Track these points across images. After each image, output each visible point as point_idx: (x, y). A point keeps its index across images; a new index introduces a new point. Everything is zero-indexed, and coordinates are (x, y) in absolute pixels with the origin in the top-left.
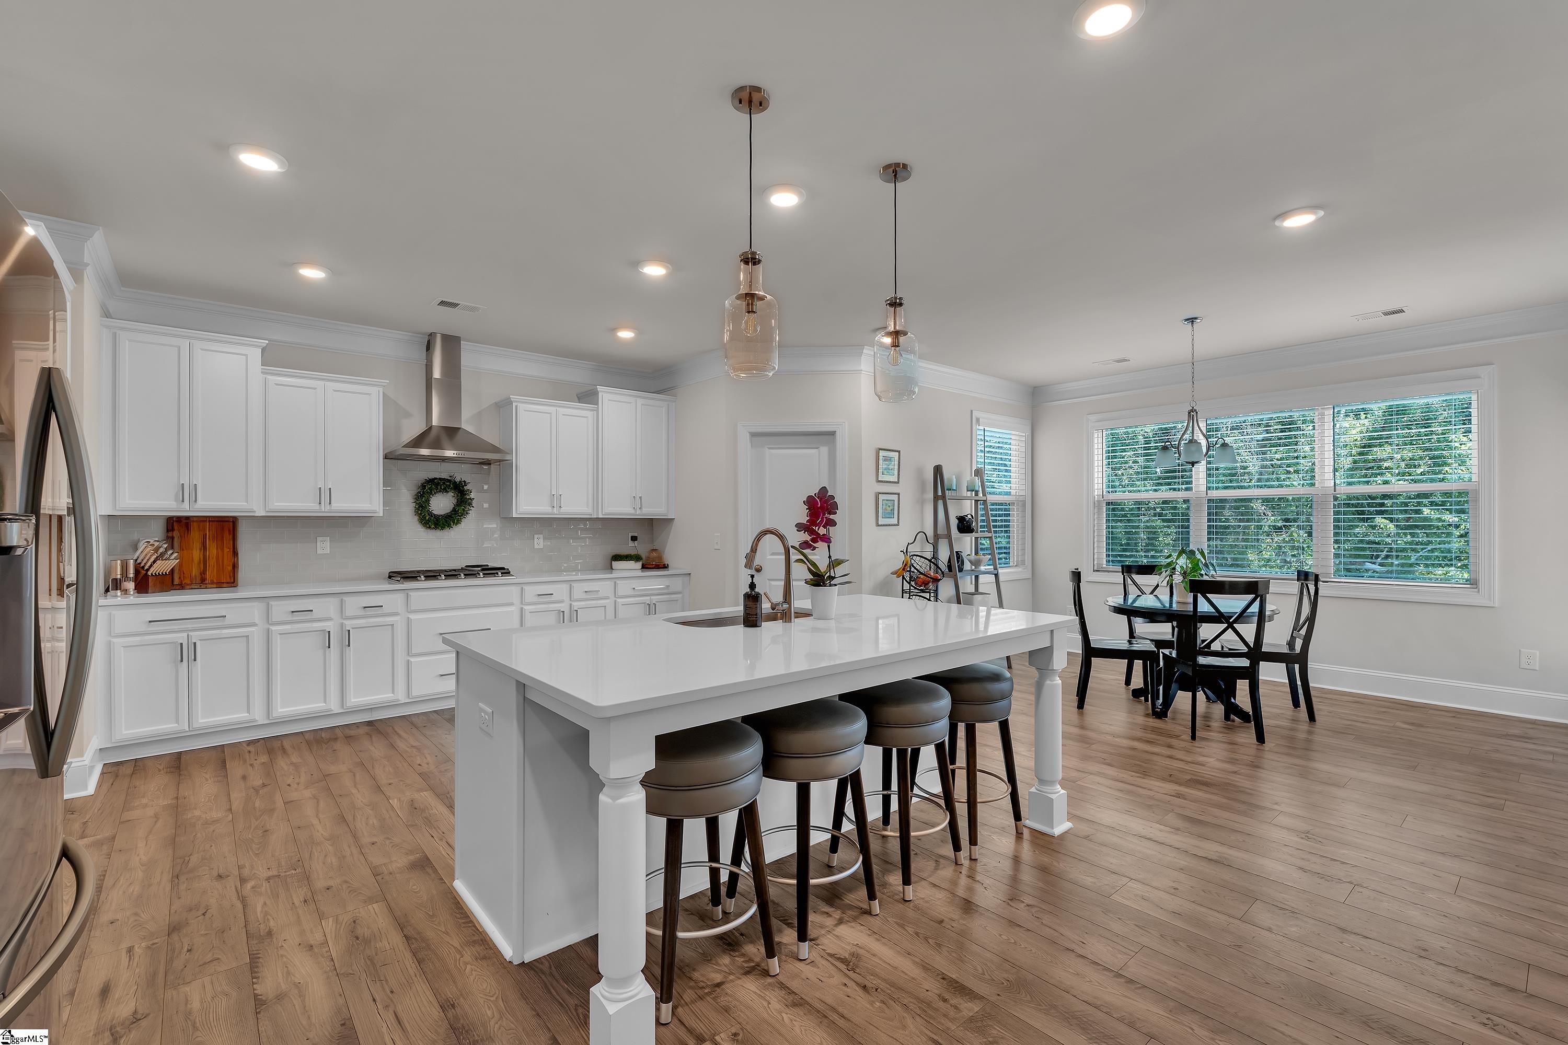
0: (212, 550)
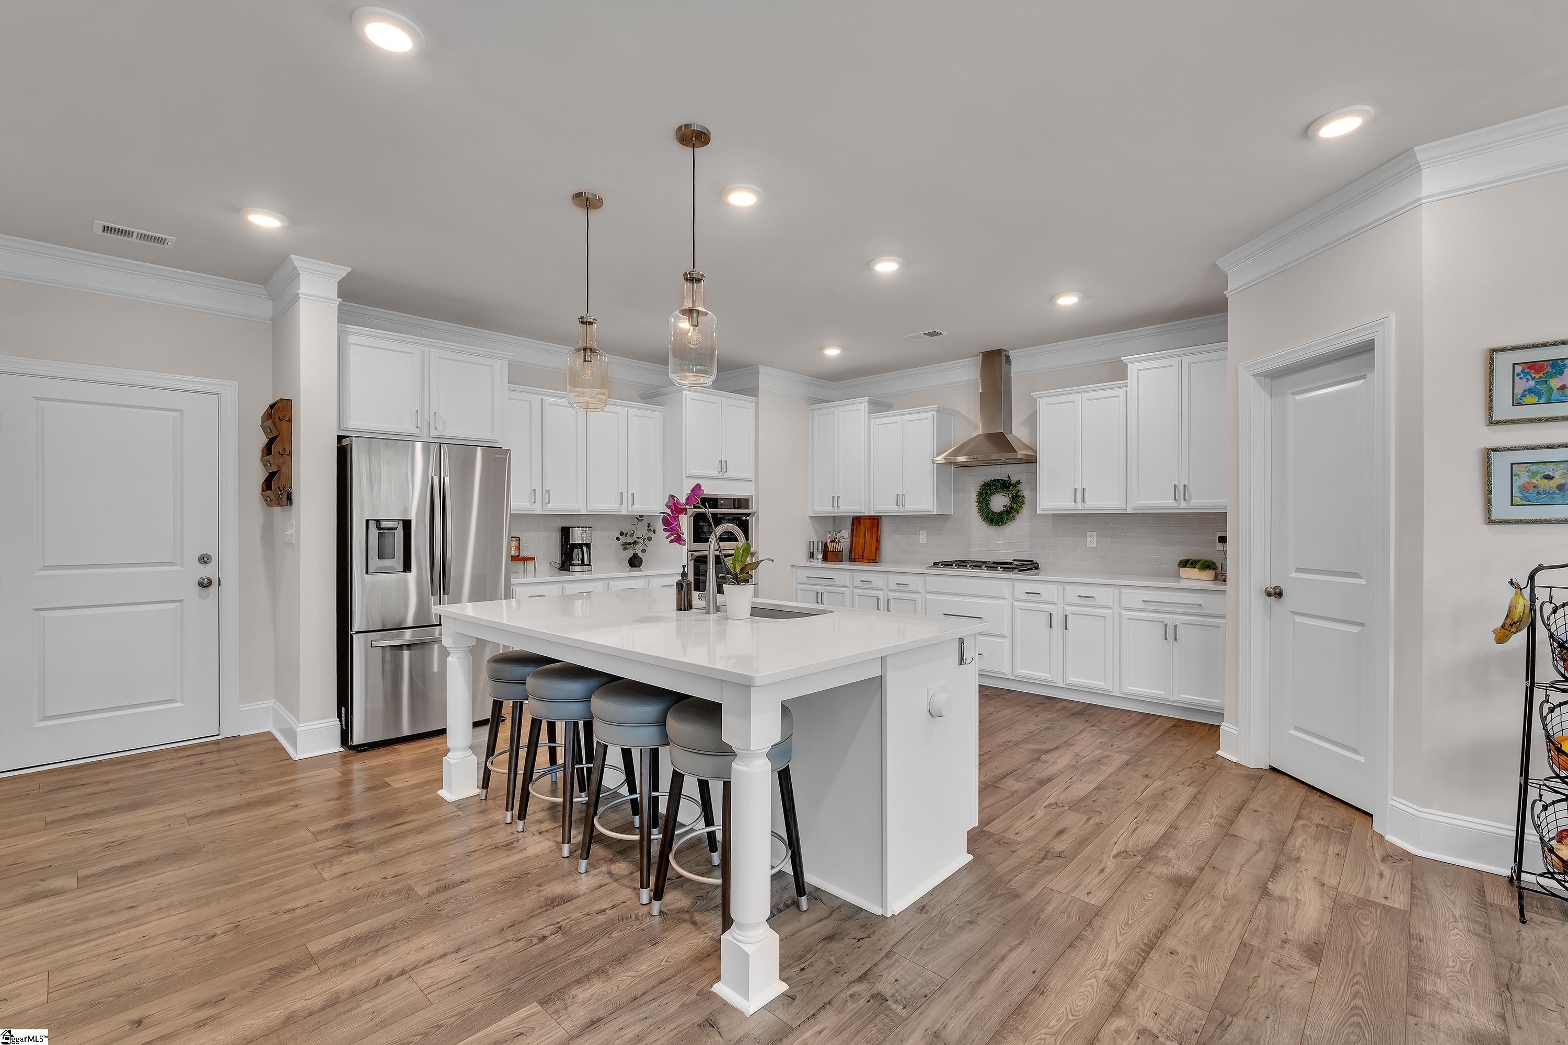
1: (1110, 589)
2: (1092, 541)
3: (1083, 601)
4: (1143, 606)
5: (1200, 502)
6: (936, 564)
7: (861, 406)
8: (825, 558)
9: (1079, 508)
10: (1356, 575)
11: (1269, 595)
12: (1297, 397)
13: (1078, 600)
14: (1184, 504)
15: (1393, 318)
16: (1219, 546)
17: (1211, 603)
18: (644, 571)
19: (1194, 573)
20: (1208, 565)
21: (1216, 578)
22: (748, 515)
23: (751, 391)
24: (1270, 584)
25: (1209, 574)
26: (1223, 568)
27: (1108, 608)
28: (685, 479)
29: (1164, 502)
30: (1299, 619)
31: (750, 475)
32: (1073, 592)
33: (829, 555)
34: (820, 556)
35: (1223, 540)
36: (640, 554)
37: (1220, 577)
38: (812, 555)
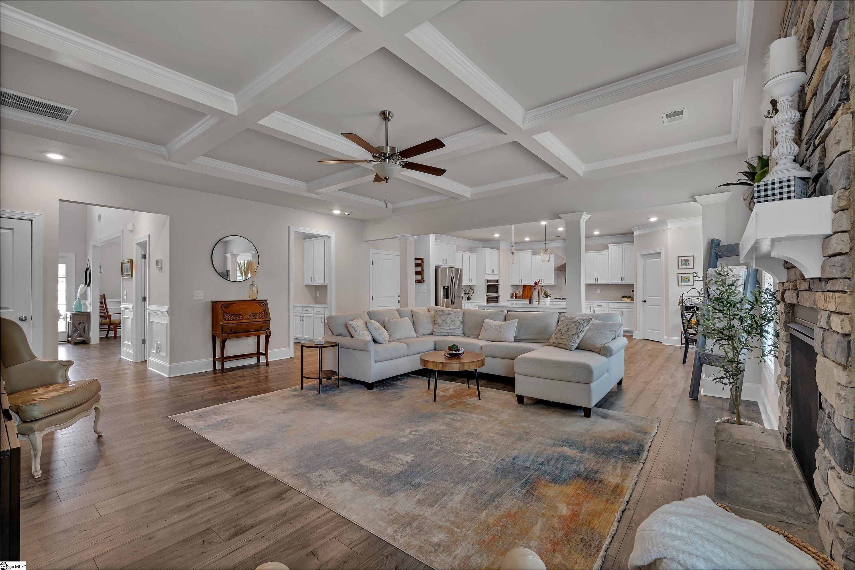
0: (529, 292)
1: (606, 303)
2: (599, 292)
3: (599, 307)
4: (614, 307)
5: (627, 282)
6: (555, 299)
7: (530, 253)
8: (516, 298)
9: (596, 283)
10: (659, 297)
11: (643, 302)
12: (649, 260)
13: (598, 307)
14: (624, 282)
15: (664, 249)
16: (632, 293)
17: (631, 305)
18: (471, 301)
19: (626, 299)
20: (629, 297)
21: (631, 301)
22: (497, 285)
23: (498, 248)
24: (643, 300)
25: (630, 299)
26: (633, 298)
27: (606, 308)
28: (485, 275)
29: (619, 282)
30: (649, 306)
31: (498, 273)
32: (596, 305)
33: (516, 297)
34: (514, 298)
35: (633, 291)
36: (470, 297)
37: (633, 300)
38: (512, 297)
